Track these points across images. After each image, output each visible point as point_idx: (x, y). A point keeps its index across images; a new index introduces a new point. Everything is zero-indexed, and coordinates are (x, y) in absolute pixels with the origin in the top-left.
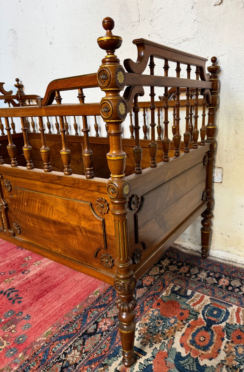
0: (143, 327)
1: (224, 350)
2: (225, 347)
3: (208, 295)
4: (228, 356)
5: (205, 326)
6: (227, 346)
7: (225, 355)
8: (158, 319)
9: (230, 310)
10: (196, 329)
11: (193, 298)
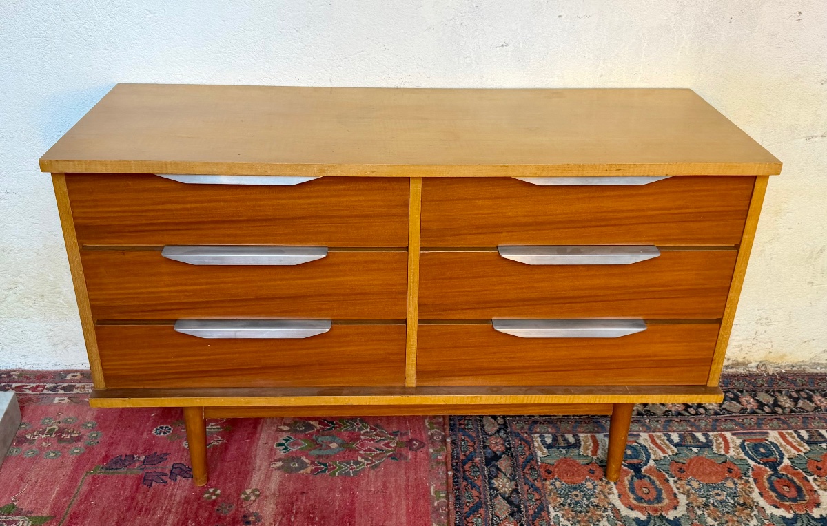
0: (562, 510)
1: (680, 493)
2: (678, 488)
3: (598, 433)
4: (688, 496)
5: (634, 474)
6: (678, 486)
7: (685, 497)
8: (569, 491)
9: (641, 440)
10: (626, 483)
11: (582, 443)
